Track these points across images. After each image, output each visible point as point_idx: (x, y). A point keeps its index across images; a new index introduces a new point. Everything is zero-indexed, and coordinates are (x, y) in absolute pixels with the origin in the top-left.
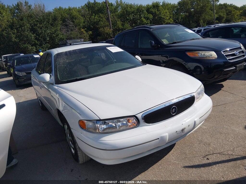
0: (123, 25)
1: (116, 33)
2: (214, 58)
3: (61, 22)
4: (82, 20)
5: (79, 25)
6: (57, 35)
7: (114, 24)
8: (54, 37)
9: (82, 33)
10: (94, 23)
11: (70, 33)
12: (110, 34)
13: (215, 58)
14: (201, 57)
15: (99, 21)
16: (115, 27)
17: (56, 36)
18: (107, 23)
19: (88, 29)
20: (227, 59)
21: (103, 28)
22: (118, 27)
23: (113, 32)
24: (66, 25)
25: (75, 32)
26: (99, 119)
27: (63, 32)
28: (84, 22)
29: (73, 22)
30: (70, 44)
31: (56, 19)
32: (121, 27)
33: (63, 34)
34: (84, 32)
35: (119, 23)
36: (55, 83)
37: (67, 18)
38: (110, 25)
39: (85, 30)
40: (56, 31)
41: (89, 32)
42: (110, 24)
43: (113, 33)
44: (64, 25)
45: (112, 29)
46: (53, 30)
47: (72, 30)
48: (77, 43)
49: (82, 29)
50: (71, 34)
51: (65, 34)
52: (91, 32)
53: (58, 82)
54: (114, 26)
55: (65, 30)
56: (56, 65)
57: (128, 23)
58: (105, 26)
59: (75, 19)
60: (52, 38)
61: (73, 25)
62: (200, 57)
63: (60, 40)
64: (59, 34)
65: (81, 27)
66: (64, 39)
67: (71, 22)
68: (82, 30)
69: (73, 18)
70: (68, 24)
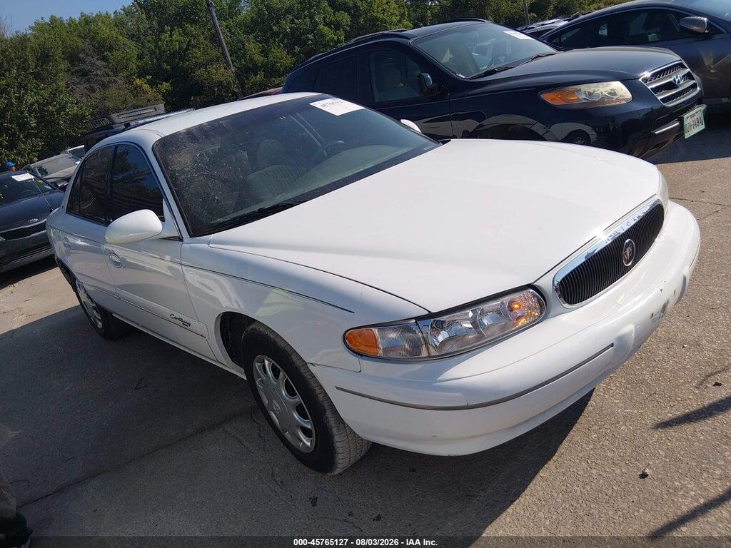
0: (264, 53)
1: (247, 79)
2: (624, 100)
3: (64, 65)
4: (133, 49)
5: (126, 67)
6: (63, 108)
7: (238, 52)
8: (52, 114)
9: (137, 91)
10: (174, 54)
11: (98, 95)
12: (229, 83)
13: (627, 99)
14: (586, 101)
15: (187, 49)
16: (240, 61)
17: (59, 111)
18: (214, 53)
19: (157, 76)
20: (659, 98)
21: (206, 68)
22: (251, 59)
23: (238, 76)
24: (84, 74)
25: (117, 91)
26: (427, 313)
27: (78, 96)
28: (140, 57)
29: (105, 59)
30: (125, 125)
31: (48, 56)
32: (259, 59)
33: (77, 102)
34: (147, 87)
35: (253, 48)
36: (189, 233)
37: (83, 50)
38: (225, 57)
39: (149, 82)
40: (54, 94)
41: (159, 86)
42: (224, 54)
43: (237, 82)
44: (77, 72)
45: (233, 69)
46: (46, 94)
47: (104, 86)
48: (148, 120)
49: (137, 78)
50: (104, 98)
51: (84, 100)
52: (166, 86)
53: (198, 227)
54: (239, 58)
55: (82, 87)
56: (172, 176)
57: (279, 47)
58: (211, 62)
59: (111, 49)
60: (46, 120)
61: (107, 70)
62: (584, 101)
63: (71, 122)
64: (66, 103)
65: (131, 75)
66: (84, 117)
67: (97, 59)
68: (138, 82)
69: (102, 48)
70: (87, 68)
